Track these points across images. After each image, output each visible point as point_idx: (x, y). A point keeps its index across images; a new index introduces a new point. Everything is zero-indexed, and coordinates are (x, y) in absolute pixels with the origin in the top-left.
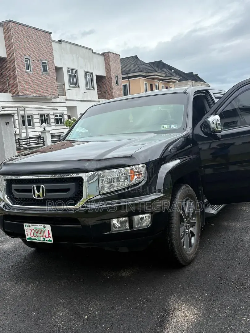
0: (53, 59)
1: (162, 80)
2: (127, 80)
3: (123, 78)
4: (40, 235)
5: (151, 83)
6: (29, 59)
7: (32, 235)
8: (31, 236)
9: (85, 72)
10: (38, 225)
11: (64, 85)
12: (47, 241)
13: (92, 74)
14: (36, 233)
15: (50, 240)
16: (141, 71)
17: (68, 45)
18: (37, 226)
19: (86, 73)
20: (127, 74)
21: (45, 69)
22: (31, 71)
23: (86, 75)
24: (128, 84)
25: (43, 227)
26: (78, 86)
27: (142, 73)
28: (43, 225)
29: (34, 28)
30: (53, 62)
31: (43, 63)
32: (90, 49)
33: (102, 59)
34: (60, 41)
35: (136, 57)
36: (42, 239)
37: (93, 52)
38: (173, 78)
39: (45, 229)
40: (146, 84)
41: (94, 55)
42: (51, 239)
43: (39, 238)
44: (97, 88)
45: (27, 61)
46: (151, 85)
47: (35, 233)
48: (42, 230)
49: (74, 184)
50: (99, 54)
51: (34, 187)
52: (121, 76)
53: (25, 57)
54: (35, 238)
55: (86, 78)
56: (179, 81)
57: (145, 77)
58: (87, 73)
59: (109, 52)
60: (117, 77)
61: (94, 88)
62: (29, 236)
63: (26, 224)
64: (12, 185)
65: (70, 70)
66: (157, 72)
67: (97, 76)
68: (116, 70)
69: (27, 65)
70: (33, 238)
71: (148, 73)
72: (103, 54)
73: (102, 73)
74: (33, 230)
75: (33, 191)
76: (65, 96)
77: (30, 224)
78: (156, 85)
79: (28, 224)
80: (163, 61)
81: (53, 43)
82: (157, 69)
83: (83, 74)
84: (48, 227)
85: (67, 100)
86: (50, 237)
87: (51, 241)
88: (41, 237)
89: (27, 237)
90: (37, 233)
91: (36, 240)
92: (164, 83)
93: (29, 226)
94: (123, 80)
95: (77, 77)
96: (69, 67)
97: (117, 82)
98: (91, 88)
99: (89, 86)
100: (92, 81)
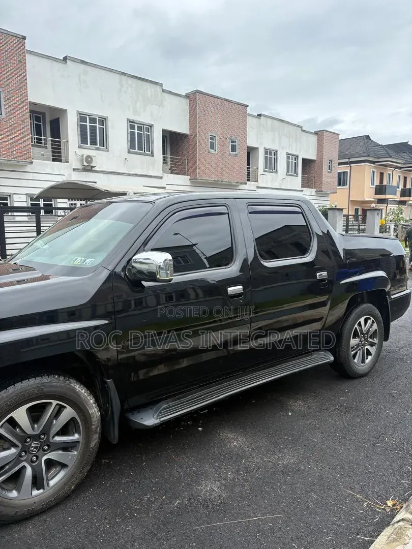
0: (246, 137)
1: (400, 168)
2: (349, 165)
3: (340, 164)
5: (382, 171)
6: (215, 137)
9: (288, 154)
11: (258, 168)
13: (297, 157)
16: (369, 156)
17: (269, 121)
20: (349, 158)
21: (234, 149)
22: (215, 151)
23: (288, 158)
24: (348, 171)
27: (369, 157)
29: (226, 100)
30: (246, 141)
31: (232, 142)
32: (299, 126)
33: (314, 139)
34: (260, 115)
35: (368, 137)
37: (302, 130)
40: (373, 172)
41: (304, 133)
44: (302, 174)
45: (212, 139)
46: (381, 174)
50: (311, 133)
52: (337, 161)
53: (210, 134)
55: (288, 162)
57: (374, 163)
58: (291, 156)
59: (324, 130)
60: (331, 161)
61: (297, 174)
65: (267, 151)
66: (391, 157)
67: (304, 160)
68: (332, 152)
69: (212, 144)
71: (379, 158)
72: (316, 133)
73: (312, 156)
76: (257, 181)
78: (390, 174)
80: (409, 143)
81: (249, 118)
82: (393, 154)
83: (285, 156)
85: (258, 187)
92: (403, 173)
94: (339, 166)
95: (275, 160)
96: (268, 147)
97: (330, 168)
98: (293, 174)
99: (291, 170)
100: (296, 165)
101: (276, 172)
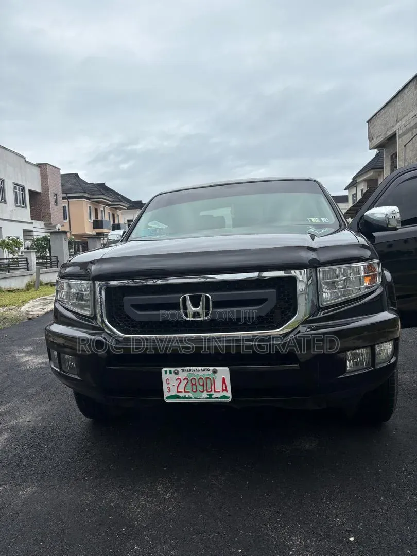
1: (109, 205)
2: (66, 200)
3: (64, 198)
4: (201, 388)
5: (96, 207)
7: (181, 389)
8: (178, 392)
9: (14, 184)
10: (200, 368)
12: (217, 398)
13: (24, 188)
14: (192, 384)
15: (224, 397)
16: (85, 192)
18: (198, 370)
19: (16, 185)
20: (67, 194)
23: (15, 188)
24: (67, 205)
25: (210, 372)
26: (5, 201)
27: (85, 194)
28: (211, 368)
32: (22, 156)
33: (37, 171)
35: (77, 175)
36: (205, 395)
37: (25, 161)
38: (121, 204)
39: (216, 375)
40: (90, 208)
41: (27, 164)
42: (229, 394)
43: (198, 394)
44: (30, 206)
46: (96, 210)
47: (190, 384)
48: (206, 378)
49: (274, 290)
50: (34, 165)
51: (184, 299)
52: (60, 195)
54: (187, 395)
55: (16, 194)
56: (128, 208)
57: (89, 199)
58: (17, 187)
59: (47, 164)
60: (56, 195)
61: (26, 206)
62: (174, 393)
63: (168, 369)
64: (125, 298)
66: (103, 194)
67: (30, 191)
68: (55, 187)
70: (181, 395)
71: (93, 195)
72: (39, 165)
73: (38, 188)
74: (185, 379)
75: (181, 307)
77: (179, 369)
78: (102, 211)
79: (173, 369)
82: (104, 192)
83: (12, 186)
84: (224, 372)
86: (226, 390)
87: (228, 398)
88: (203, 392)
89: (166, 394)
90: (195, 384)
91: (190, 398)
92: (111, 210)
93: (177, 373)
94: (62, 200)
95: (3, 190)
97: (56, 201)
98: (22, 205)
99: (19, 202)
100: (24, 196)
101: (5, 202)
